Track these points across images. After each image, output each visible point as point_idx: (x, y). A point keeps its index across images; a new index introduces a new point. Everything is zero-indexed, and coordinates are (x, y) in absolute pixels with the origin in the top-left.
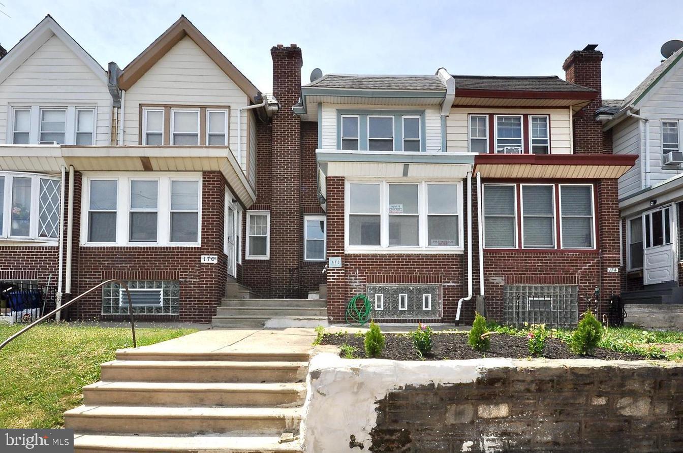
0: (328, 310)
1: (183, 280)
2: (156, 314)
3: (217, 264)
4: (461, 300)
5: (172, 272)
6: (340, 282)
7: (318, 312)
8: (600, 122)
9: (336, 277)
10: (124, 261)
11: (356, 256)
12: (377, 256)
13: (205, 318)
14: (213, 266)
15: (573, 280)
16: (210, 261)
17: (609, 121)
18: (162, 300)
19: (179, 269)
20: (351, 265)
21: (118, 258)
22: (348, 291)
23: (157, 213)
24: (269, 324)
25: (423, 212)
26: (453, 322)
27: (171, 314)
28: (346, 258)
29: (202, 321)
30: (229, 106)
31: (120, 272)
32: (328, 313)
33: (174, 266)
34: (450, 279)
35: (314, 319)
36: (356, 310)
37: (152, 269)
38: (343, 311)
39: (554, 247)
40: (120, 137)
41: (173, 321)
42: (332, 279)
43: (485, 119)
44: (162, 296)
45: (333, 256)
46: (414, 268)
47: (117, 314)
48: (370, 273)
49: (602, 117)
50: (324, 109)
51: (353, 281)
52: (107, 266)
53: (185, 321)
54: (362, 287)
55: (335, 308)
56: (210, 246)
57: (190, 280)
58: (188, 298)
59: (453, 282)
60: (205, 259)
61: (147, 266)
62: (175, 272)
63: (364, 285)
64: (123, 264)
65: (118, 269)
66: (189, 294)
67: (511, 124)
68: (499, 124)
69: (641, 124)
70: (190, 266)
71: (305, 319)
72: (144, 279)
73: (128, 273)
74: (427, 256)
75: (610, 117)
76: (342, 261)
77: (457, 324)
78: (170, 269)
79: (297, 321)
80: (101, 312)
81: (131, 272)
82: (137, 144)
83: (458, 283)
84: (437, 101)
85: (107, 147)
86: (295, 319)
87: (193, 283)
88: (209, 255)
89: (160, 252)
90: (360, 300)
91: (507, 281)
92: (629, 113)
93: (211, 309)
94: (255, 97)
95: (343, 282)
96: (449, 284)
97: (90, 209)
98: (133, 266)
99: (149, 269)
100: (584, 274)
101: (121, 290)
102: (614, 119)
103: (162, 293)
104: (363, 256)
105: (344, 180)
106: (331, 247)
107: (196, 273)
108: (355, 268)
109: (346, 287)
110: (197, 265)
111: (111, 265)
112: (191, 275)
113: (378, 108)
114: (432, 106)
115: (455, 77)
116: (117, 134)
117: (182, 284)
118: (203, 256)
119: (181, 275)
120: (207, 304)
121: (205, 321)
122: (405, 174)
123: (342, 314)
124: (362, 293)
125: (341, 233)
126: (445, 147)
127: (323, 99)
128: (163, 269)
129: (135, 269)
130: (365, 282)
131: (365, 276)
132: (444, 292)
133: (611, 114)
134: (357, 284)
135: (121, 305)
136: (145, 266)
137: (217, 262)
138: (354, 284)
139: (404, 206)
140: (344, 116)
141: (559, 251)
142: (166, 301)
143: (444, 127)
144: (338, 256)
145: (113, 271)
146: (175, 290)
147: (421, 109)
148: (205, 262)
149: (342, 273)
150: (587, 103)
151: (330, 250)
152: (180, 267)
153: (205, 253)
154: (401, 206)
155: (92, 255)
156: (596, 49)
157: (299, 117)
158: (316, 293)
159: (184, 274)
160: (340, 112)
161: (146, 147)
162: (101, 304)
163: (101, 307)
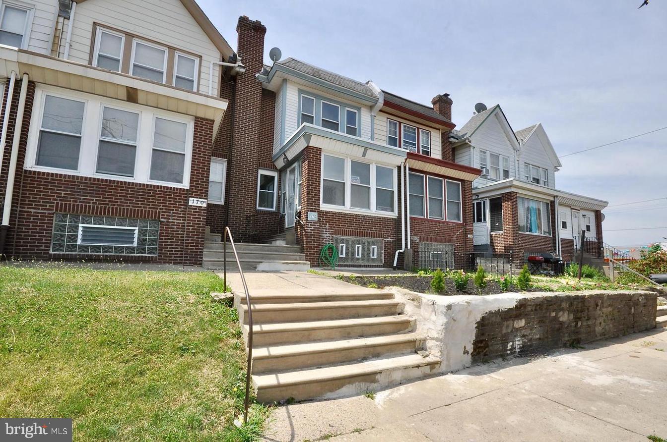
0: (306, 256)
1: (165, 220)
2: (126, 255)
3: (205, 207)
4: (398, 251)
5: (152, 211)
6: (316, 233)
7: (298, 258)
8: (451, 142)
9: (313, 229)
10: (89, 193)
11: (327, 212)
12: (342, 214)
13: (190, 260)
14: (202, 210)
15: (452, 241)
16: (199, 204)
17: (455, 142)
18: (136, 240)
19: (160, 209)
20: (323, 219)
21: (81, 189)
22: (320, 240)
23: (136, 146)
24: (261, 267)
25: (373, 186)
26: (391, 267)
27: (146, 255)
28: (321, 214)
29: (187, 263)
30: (201, 56)
31: (82, 205)
32: (306, 258)
33: (155, 205)
34: (389, 236)
35: (300, 263)
36: (328, 256)
37: (126, 206)
38: (317, 257)
39: (443, 219)
40: (65, 50)
41: (150, 263)
42: (310, 230)
43: (396, 124)
44: (136, 235)
45: (311, 211)
46: (367, 226)
47: (74, 253)
48: (337, 227)
49: (452, 140)
50: (288, 85)
51: (324, 232)
52: (64, 197)
53: (164, 263)
54: (331, 238)
55: (311, 254)
56: (199, 190)
57: (173, 221)
58: (169, 239)
59: (390, 238)
60: (193, 202)
61: (121, 202)
62: (156, 212)
63: (332, 237)
64: (87, 196)
65: (80, 202)
66: (171, 235)
67: (410, 132)
68: (404, 130)
69: (472, 148)
70: (173, 207)
71: (292, 263)
72: (116, 215)
73: (93, 208)
74: (375, 217)
75: (457, 141)
76: (318, 216)
77: (394, 268)
78: (149, 208)
79: (285, 265)
80: (49, 250)
81: (97, 207)
82: (86, 63)
83: (393, 239)
84: (371, 104)
85: (85, 66)
86: (284, 263)
87: (176, 224)
88: (197, 198)
89: (137, 189)
90: (331, 249)
91: (420, 239)
92: (467, 141)
93: (197, 252)
94: (230, 57)
95: (317, 233)
96: (387, 239)
97: (42, 127)
98: (101, 200)
99: (123, 206)
100: (457, 237)
101: (80, 225)
102: (458, 142)
103: (136, 232)
104: (332, 213)
105: (321, 151)
106: (310, 204)
107: (180, 214)
108: (326, 222)
109: (319, 237)
110: (182, 207)
111: (69, 196)
112: (175, 216)
113: (329, 96)
114: (366, 106)
115: (383, 91)
116: (60, 45)
117: (163, 225)
118: (190, 199)
119: (162, 215)
120: (193, 246)
121: (190, 263)
122: (364, 155)
123: (316, 259)
124: (331, 242)
125: (318, 193)
126: (373, 138)
127: (289, 77)
128: (141, 207)
129: (103, 204)
130: (333, 234)
131: (333, 229)
132: (385, 245)
133: (457, 139)
134: (327, 235)
135: (79, 242)
136: (117, 202)
137: (206, 206)
138: (325, 235)
139: (360, 178)
140: (304, 95)
141: (445, 222)
142: (141, 241)
143: (373, 123)
144: (315, 212)
145: (72, 203)
146: (153, 231)
147: (358, 106)
148: (193, 205)
149: (317, 226)
150: (448, 130)
151: (309, 206)
152: (161, 207)
153: (193, 196)
154: (359, 178)
155: (42, 182)
156: (449, 97)
157: (261, 83)
158: (283, 240)
159: (166, 214)
160: (301, 91)
161: (132, 78)
162: (50, 240)
163: (50, 243)
